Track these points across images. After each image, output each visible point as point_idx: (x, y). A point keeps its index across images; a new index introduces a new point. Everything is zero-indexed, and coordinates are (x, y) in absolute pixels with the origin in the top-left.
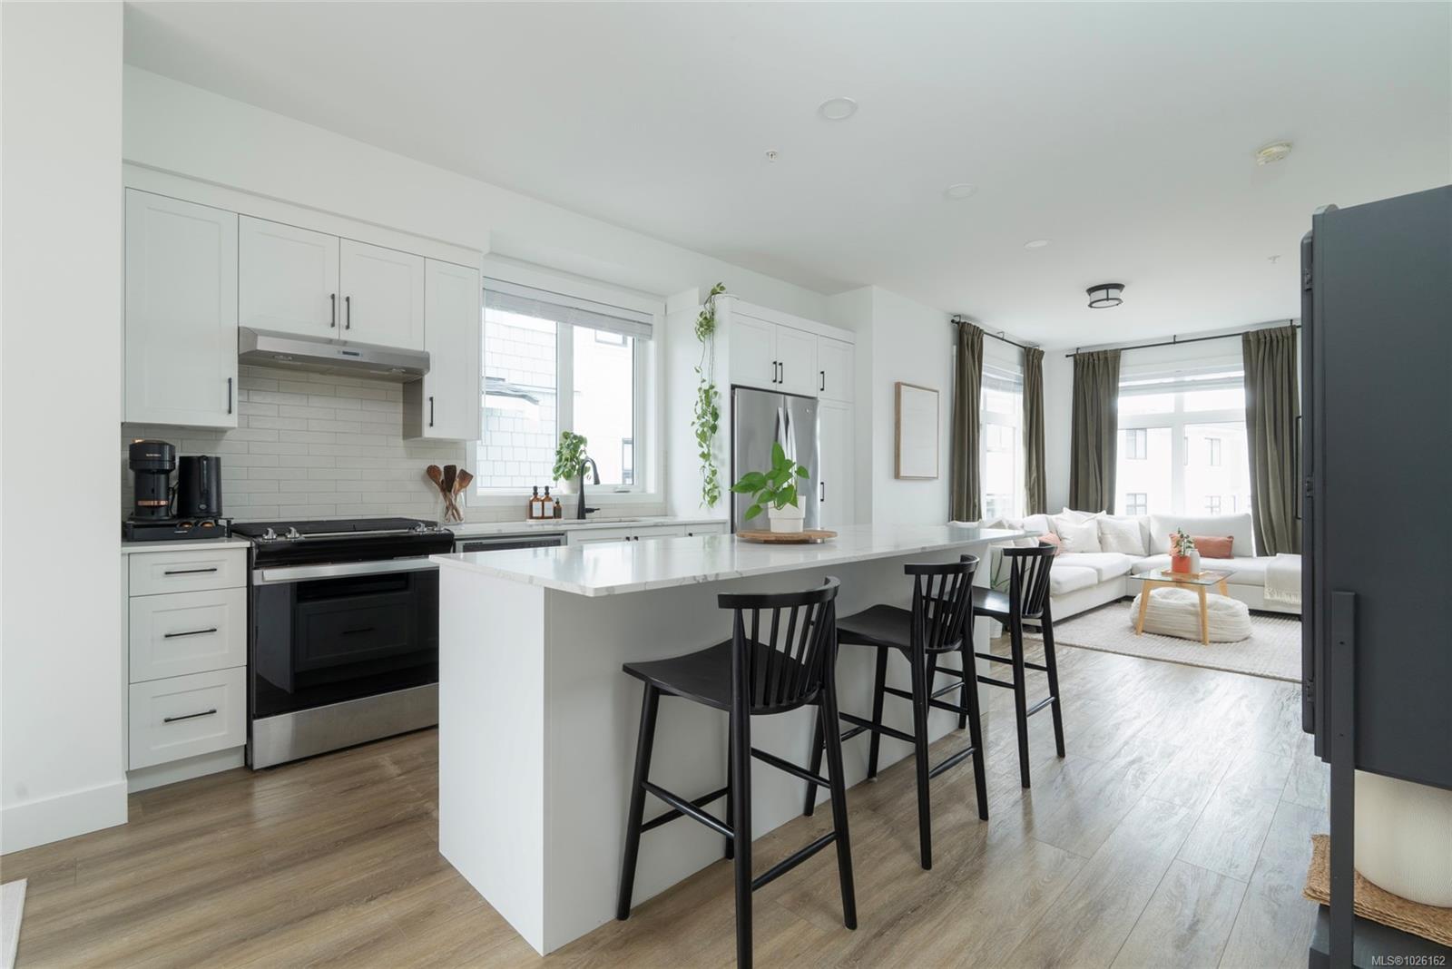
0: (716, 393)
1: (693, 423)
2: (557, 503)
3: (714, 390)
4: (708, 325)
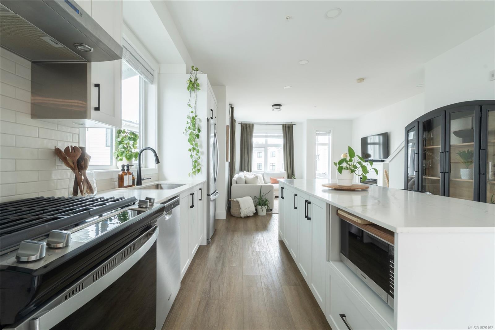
0: (199, 119)
1: (183, 133)
2: (133, 175)
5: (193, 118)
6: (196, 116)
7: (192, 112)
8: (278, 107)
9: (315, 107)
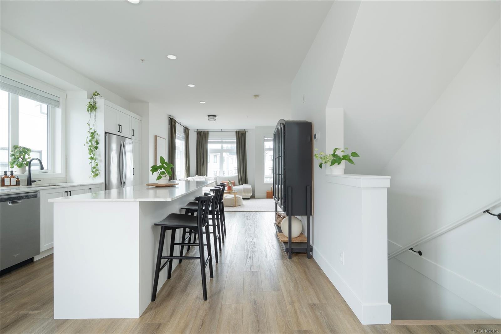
0: (97, 134)
1: (85, 145)
2: (18, 178)
3: (96, 133)
4: (92, 107)
5: (92, 133)
6: (95, 132)
7: (91, 129)
8: (212, 117)
9: (247, 116)
